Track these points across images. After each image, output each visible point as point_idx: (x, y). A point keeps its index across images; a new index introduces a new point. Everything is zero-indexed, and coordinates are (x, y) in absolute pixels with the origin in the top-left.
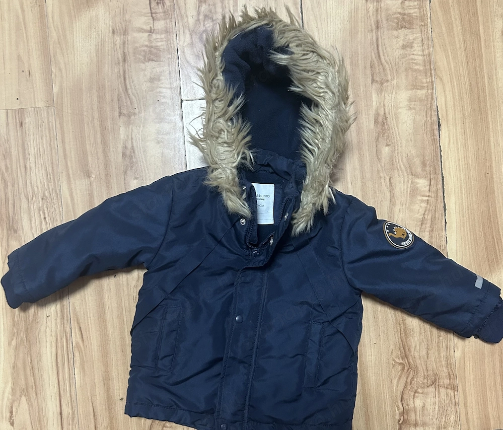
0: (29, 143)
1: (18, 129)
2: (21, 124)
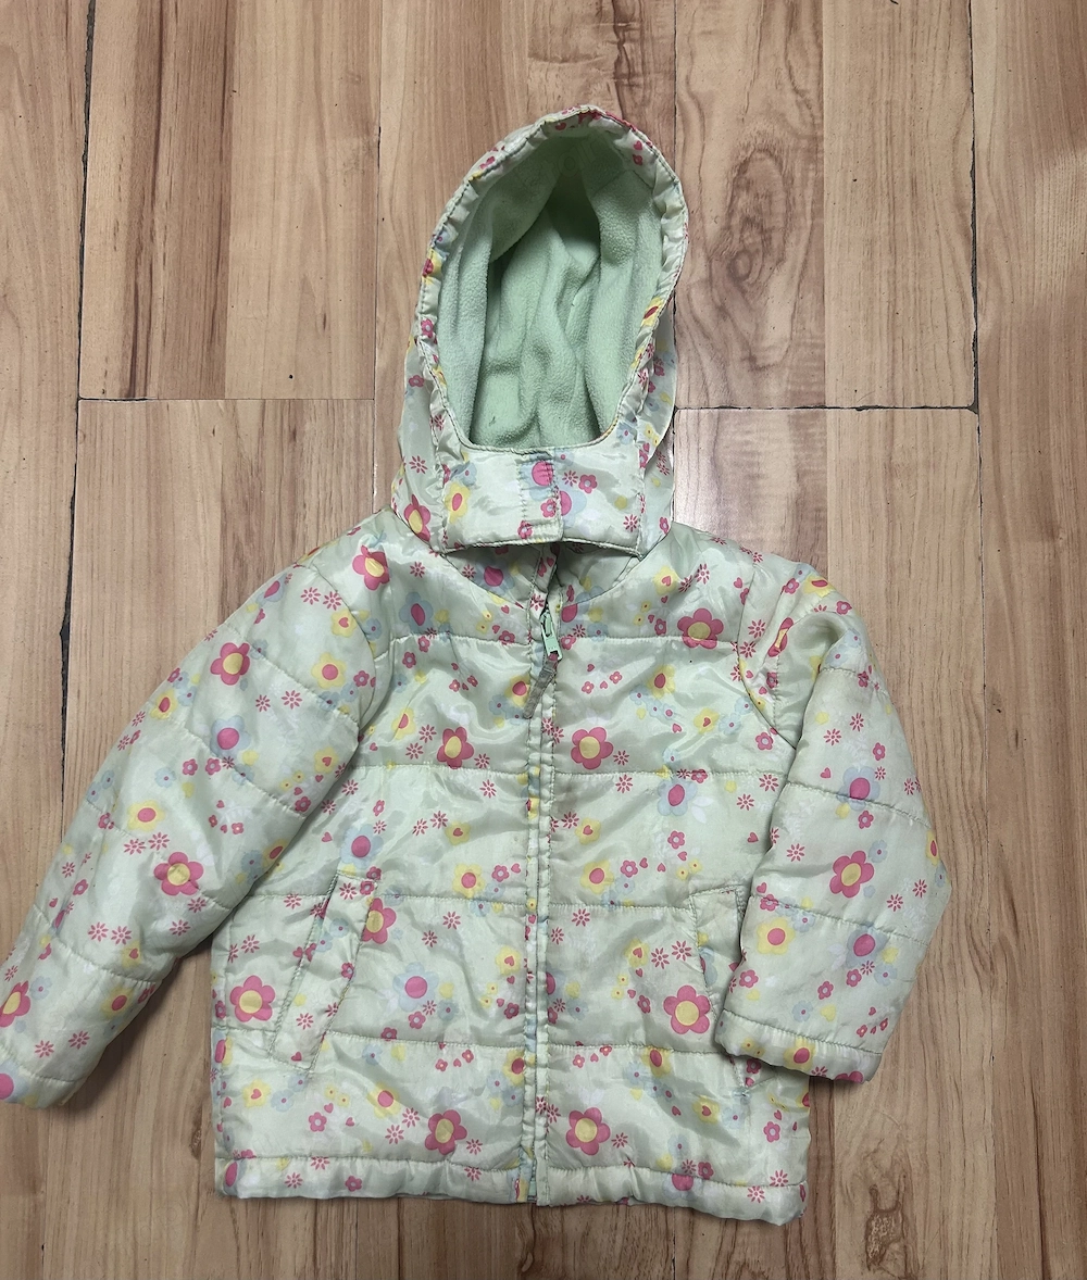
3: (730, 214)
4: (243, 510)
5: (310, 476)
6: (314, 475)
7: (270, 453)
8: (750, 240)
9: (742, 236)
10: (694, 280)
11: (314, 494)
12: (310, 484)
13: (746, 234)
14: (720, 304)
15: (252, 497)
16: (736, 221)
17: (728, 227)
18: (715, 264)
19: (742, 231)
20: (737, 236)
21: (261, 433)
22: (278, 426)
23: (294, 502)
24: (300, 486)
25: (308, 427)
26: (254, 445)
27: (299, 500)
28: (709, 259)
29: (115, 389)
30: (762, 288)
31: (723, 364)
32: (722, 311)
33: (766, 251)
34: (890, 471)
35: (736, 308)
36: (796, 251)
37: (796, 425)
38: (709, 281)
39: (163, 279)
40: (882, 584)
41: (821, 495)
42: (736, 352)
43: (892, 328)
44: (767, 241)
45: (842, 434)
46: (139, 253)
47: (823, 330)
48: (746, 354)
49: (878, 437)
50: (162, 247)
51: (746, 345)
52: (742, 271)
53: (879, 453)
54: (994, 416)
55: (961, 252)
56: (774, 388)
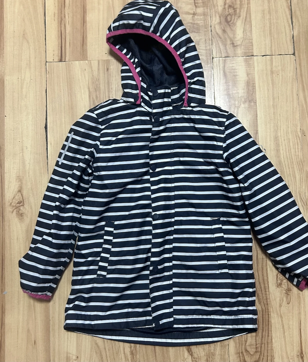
0: (112, 82)
1: (106, 72)
2: (108, 69)
3: (225, 4)
4: (95, 90)
5: (113, 80)
6: (114, 81)
7: (101, 75)
8: (231, 11)
9: (228, 10)
10: (216, 23)
11: (114, 86)
12: (113, 83)
13: (230, 10)
14: (223, 29)
15: (97, 87)
16: (227, 6)
17: (225, 8)
18: (222, 18)
19: (228, 9)
20: (227, 10)
21: (99, 69)
22: (103, 67)
23: (109, 88)
24: (110, 84)
25: (111, 67)
26: (97, 73)
27: (110, 88)
28: (220, 17)
29: (57, 59)
30: (234, 24)
31: (225, 45)
32: (224, 31)
33: (235, 14)
34: (272, 72)
35: (228, 30)
36: (243, 14)
37: (246, 61)
38: (220, 23)
39: (69, 29)
40: (271, 103)
41: (254, 80)
42: (229, 42)
43: (270, 34)
44: (235, 11)
45: (258, 63)
46: (61, 21)
47: (252, 35)
48: (231, 42)
49: (268, 63)
50: (68, 19)
51: (231, 40)
52: (229, 20)
53: (269, 68)
54: (299, 57)
55: (288, 13)
56: (239, 51)
